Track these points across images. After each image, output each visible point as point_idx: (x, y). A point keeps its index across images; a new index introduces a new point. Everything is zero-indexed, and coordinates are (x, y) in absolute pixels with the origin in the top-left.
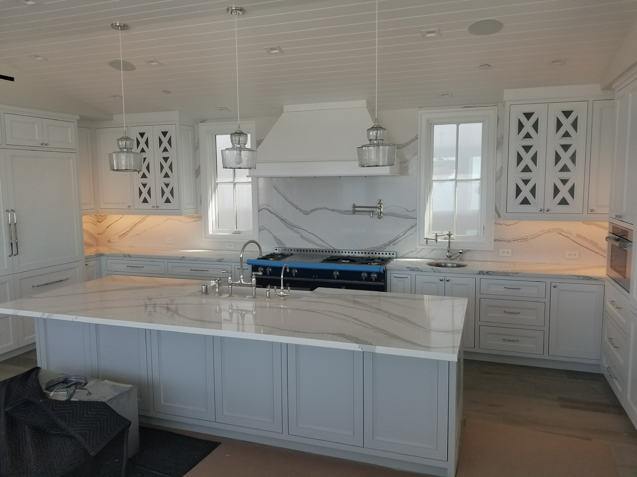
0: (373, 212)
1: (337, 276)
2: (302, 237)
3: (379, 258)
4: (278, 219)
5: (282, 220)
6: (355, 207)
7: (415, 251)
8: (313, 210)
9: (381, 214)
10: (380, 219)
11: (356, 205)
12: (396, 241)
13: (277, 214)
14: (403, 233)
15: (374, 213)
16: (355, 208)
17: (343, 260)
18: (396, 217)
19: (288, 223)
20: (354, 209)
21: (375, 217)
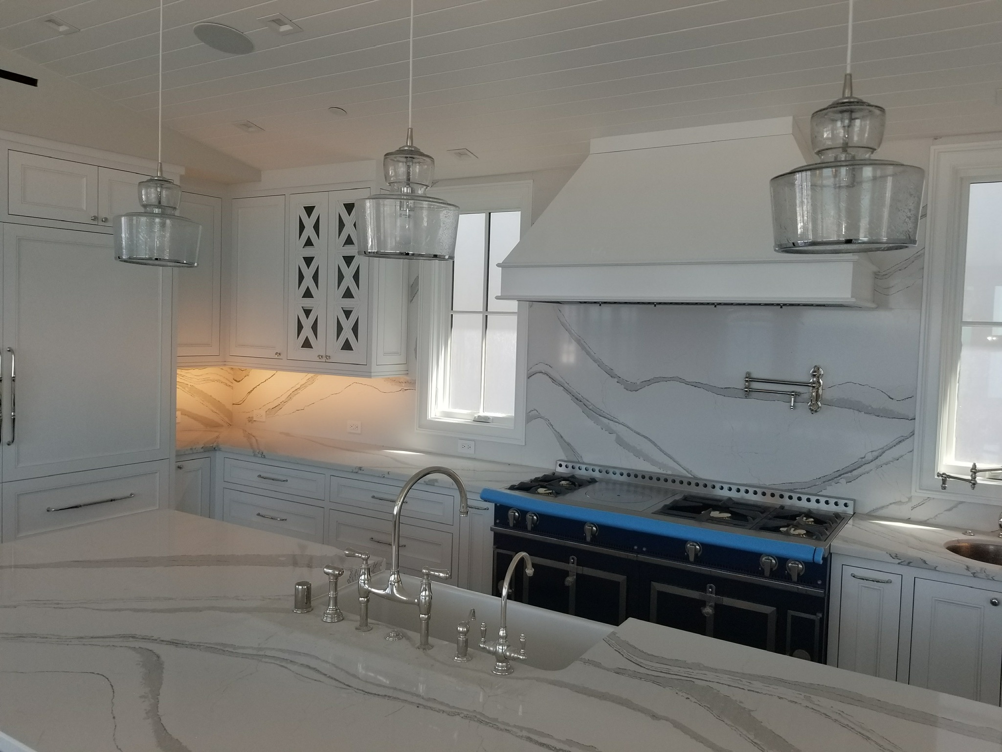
0: (797, 395)
1: (696, 555)
2: (620, 441)
3: (809, 514)
4: (569, 397)
5: (577, 399)
6: (750, 379)
7: (907, 502)
8: (649, 382)
9: (817, 400)
10: (815, 414)
11: (755, 375)
12: (855, 473)
13: (566, 385)
14: (875, 454)
15: (799, 399)
16: (751, 382)
17: (714, 510)
18: (858, 410)
19: (591, 407)
20: (749, 385)
21: (803, 409)
